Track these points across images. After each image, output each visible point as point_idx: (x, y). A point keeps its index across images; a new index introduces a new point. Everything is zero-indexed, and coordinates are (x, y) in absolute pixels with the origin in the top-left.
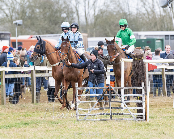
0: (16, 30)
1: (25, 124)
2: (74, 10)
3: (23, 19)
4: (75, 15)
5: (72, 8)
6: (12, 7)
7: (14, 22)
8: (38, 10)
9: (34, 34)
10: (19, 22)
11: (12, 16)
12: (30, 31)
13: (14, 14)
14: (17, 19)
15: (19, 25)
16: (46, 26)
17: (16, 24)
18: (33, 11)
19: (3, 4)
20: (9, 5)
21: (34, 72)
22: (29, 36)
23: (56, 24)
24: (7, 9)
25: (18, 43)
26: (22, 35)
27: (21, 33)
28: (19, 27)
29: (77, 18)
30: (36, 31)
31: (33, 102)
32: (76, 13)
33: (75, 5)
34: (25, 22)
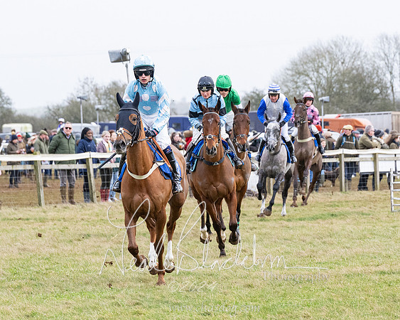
0: (322, 107)
1: (332, 215)
2: (389, 85)
3: (330, 96)
4: (389, 91)
5: (386, 84)
6: (317, 81)
7: (320, 99)
8: (346, 86)
9: (343, 113)
10: (326, 98)
11: (317, 93)
12: (338, 109)
13: (319, 90)
14: (323, 95)
15: (325, 102)
16: (357, 104)
17: (322, 101)
18: (341, 86)
19: (307, 78)
20: (314, 79)
21: (343, 156)
22: (337, 115)
23: (368, 102)
24: (311, 84)
25: (324, 122)
26: (328, 114)
27: (328, 112)
28: (325, 104)
29: (392, 95)
30: (345, 110)
31: (341, 190)
32: (391, 88)
33: (390, 79)
34: (333, 99)
